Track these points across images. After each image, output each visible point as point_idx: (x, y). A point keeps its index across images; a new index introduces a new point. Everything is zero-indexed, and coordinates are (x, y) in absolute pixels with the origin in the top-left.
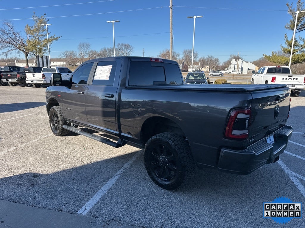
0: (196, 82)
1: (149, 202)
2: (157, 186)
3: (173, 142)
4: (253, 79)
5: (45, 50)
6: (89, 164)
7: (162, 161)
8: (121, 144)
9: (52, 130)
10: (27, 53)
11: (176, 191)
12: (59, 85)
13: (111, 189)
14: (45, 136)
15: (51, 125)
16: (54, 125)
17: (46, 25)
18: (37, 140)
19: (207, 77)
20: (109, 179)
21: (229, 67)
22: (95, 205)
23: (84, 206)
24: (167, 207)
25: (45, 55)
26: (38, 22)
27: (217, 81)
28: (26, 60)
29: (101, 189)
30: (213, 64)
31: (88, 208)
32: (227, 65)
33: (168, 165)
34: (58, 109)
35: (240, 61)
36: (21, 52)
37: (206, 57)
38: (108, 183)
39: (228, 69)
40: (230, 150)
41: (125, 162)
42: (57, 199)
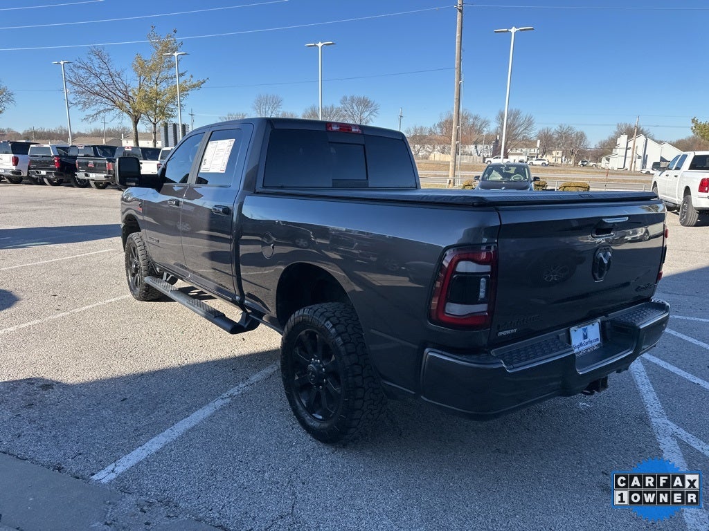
0: (503, 188)
1: (265, 469)
2: (302, 432)
3: (334, 326)
4: (655, 183)
5: (172, 111)
6: (174, 369)
7: (313, 372)
8: (246, 326)
9: (130, 287)
10: (136, 117)
11: (345, 446)
12: (134, 184)
13: (192, 429)
14: (113, 300)
15: (127, 276)
16: (133, 275)
17: (176, 54)
18: (91, 306)
19: (533, 175)
20: (201, 406)
21: (611, 153)
22: (139, 463)
23: (113, 464)
24: (304, 483)
25: (174, 121)
26: (160, 48)
27: (565, 187)
28: (134, 132)
29: (172, 427)
30: (571, 147)
31: (120, 470)
32: (607, 149)
33: (327, 382)
34: (140, 240)
35: (640, 140)
36: (125, 115)
37: (554, 128)
38: (195, 414)
39: (608, 160)
40: (442, 354)
41: (258, 369)
42: (67, 441)
